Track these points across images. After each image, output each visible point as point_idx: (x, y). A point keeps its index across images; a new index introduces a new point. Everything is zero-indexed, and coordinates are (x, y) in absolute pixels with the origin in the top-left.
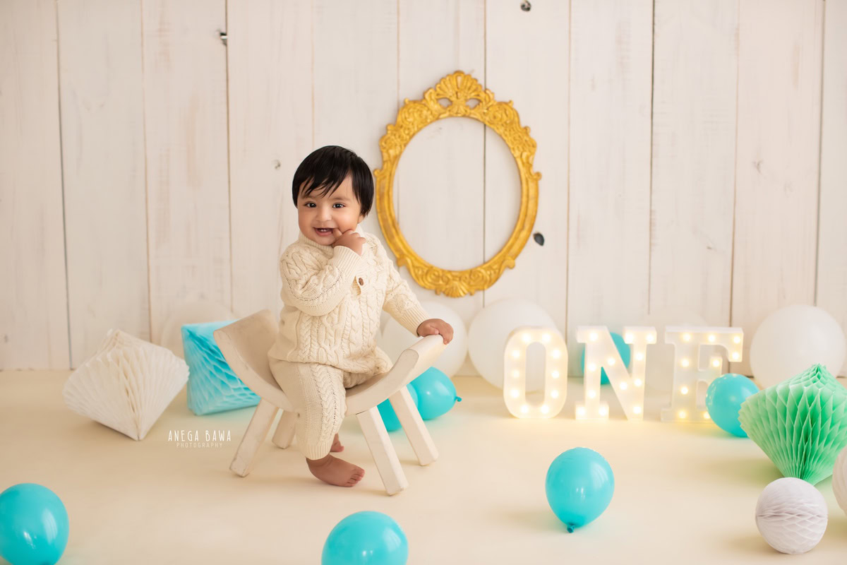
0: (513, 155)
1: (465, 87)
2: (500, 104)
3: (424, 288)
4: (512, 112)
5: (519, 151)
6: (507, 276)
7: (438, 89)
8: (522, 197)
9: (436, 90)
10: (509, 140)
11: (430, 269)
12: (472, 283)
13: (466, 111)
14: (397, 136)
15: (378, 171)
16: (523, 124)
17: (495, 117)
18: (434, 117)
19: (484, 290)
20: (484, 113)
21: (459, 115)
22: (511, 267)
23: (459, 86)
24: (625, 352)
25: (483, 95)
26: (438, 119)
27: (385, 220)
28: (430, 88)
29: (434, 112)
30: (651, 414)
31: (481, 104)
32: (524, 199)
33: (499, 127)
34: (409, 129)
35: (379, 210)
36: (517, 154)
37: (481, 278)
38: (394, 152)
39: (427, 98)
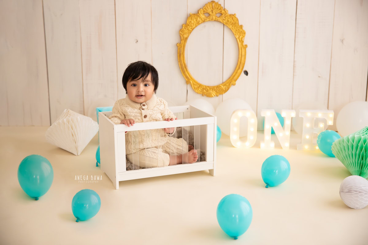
0: (235, 37)
1: (216, 8)
2: (230, 15)
3: (198, 93)
4: (235, 19)
5: (238, 35)
6: (232, 88)
7: (204, 9)
8: (239, 55)
9: (203, 9)
10: (234, 31)
11: (200, 85)
12: (218, 91)
13: (216, 18)
14: (187, 29)
15: (179, 44)
16: (240, 24)
17: (228, 21)
18: (202, 21)
19: (222, 94)
20: (224, 19)
21: (213, 20)
22: (234, 85)
23: (213, 7)
24: (282, 121)
25: (223, 11)
26: (204, 22)
27: (181, 65)
28: (201, 9)
29: (202, 19)
30: (293, 147)
31: (222, 15)
32: (240, 56)
33: (230, 25)
34: (192, 26)
35: (179, 61)
36: (237, 37)
37: (221, 89)
38: (185, 36)
39: (200, 13)
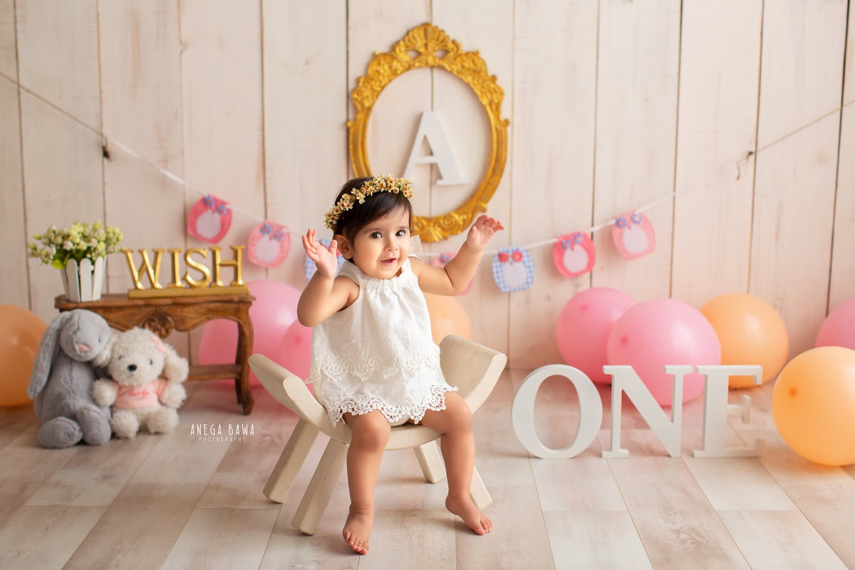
0: (481, 103)
1: (434, 38)
2: (467, 54)
4: (479, 61)
5: (487, 97)
7: (407, 41)
8: (492, 144)
9: (404, 41)
10: (477, 89)
12: (446, 227)
13: (435, 61)
15: (350, 122)
16: (491, 72)
17: (463, 67)
18: (403, 68)
20: (452, 63)
21: (428, 66)
23: (428, 37)
25: (450, 46)
26: (408, 69)
28: (399, 41)
29: (403, 63)
31: (448, 54)
32: (494, 146)
33: (467, 76)
34: (380, 81)
37: (454, 223)
38: (367, 104)
39: (397, 50)
